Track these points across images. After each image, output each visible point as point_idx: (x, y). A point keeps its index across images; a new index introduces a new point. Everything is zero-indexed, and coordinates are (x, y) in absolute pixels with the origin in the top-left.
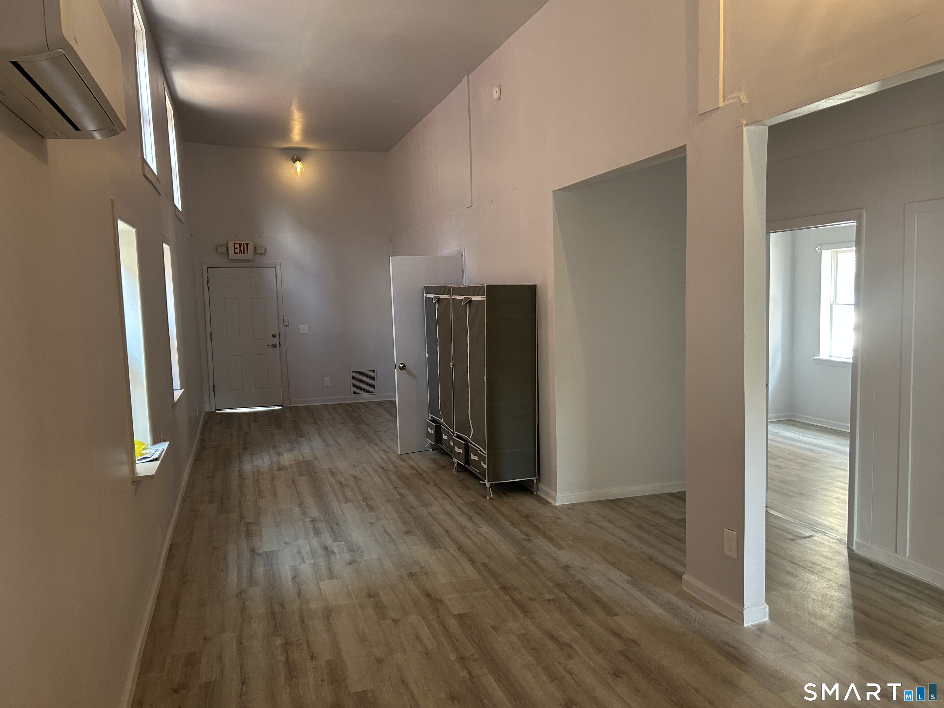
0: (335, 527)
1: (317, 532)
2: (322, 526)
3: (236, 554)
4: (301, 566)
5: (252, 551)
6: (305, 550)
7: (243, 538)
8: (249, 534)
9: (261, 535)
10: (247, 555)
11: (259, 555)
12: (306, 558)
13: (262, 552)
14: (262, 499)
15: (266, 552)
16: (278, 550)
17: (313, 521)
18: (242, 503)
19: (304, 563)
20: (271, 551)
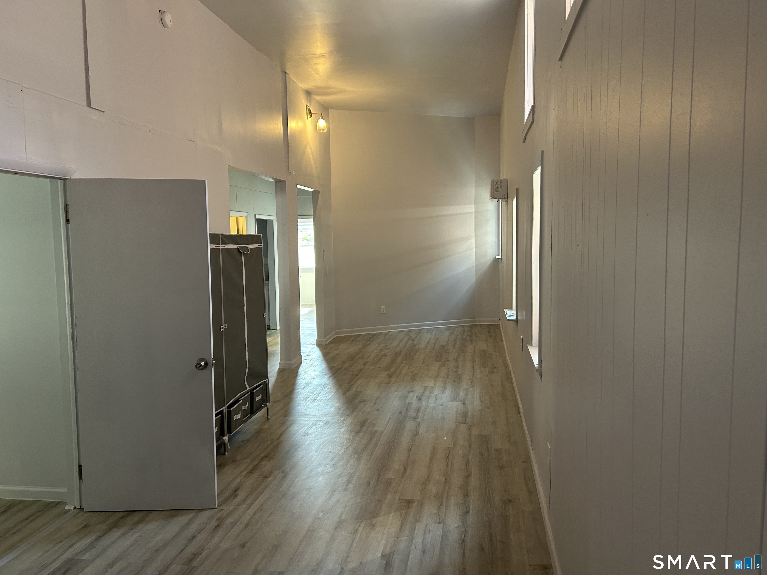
0: (403, 412)
1: (418, 410)
2: (412, 413)
3: (475, 403)
4: (439, 393)
5: (465, 403)
6: (432, 400)
7: (470, 412)
8: (465, 415)
9: (457, 412)
10: (468, 402)
11: (461, 401)
12: (434, 396)
13: (458, 402)
14: (447, 447)
15: (456, 402)
16: (448, 402)
17: (415, 418)
18: (468, 445)
19: (436, 394)
20: (453, 402)
